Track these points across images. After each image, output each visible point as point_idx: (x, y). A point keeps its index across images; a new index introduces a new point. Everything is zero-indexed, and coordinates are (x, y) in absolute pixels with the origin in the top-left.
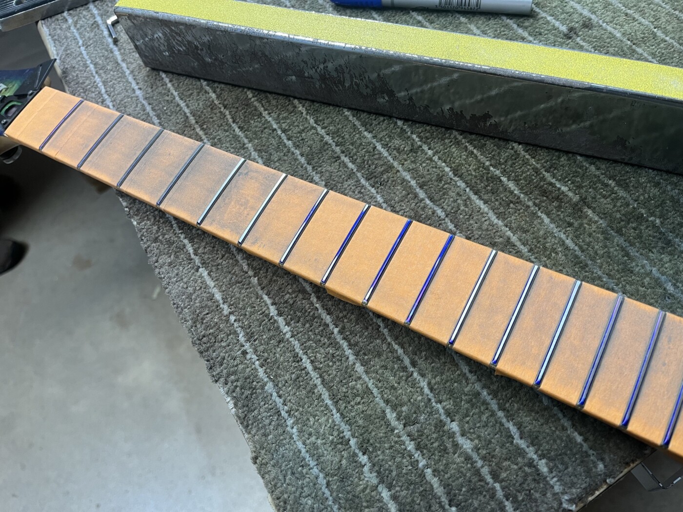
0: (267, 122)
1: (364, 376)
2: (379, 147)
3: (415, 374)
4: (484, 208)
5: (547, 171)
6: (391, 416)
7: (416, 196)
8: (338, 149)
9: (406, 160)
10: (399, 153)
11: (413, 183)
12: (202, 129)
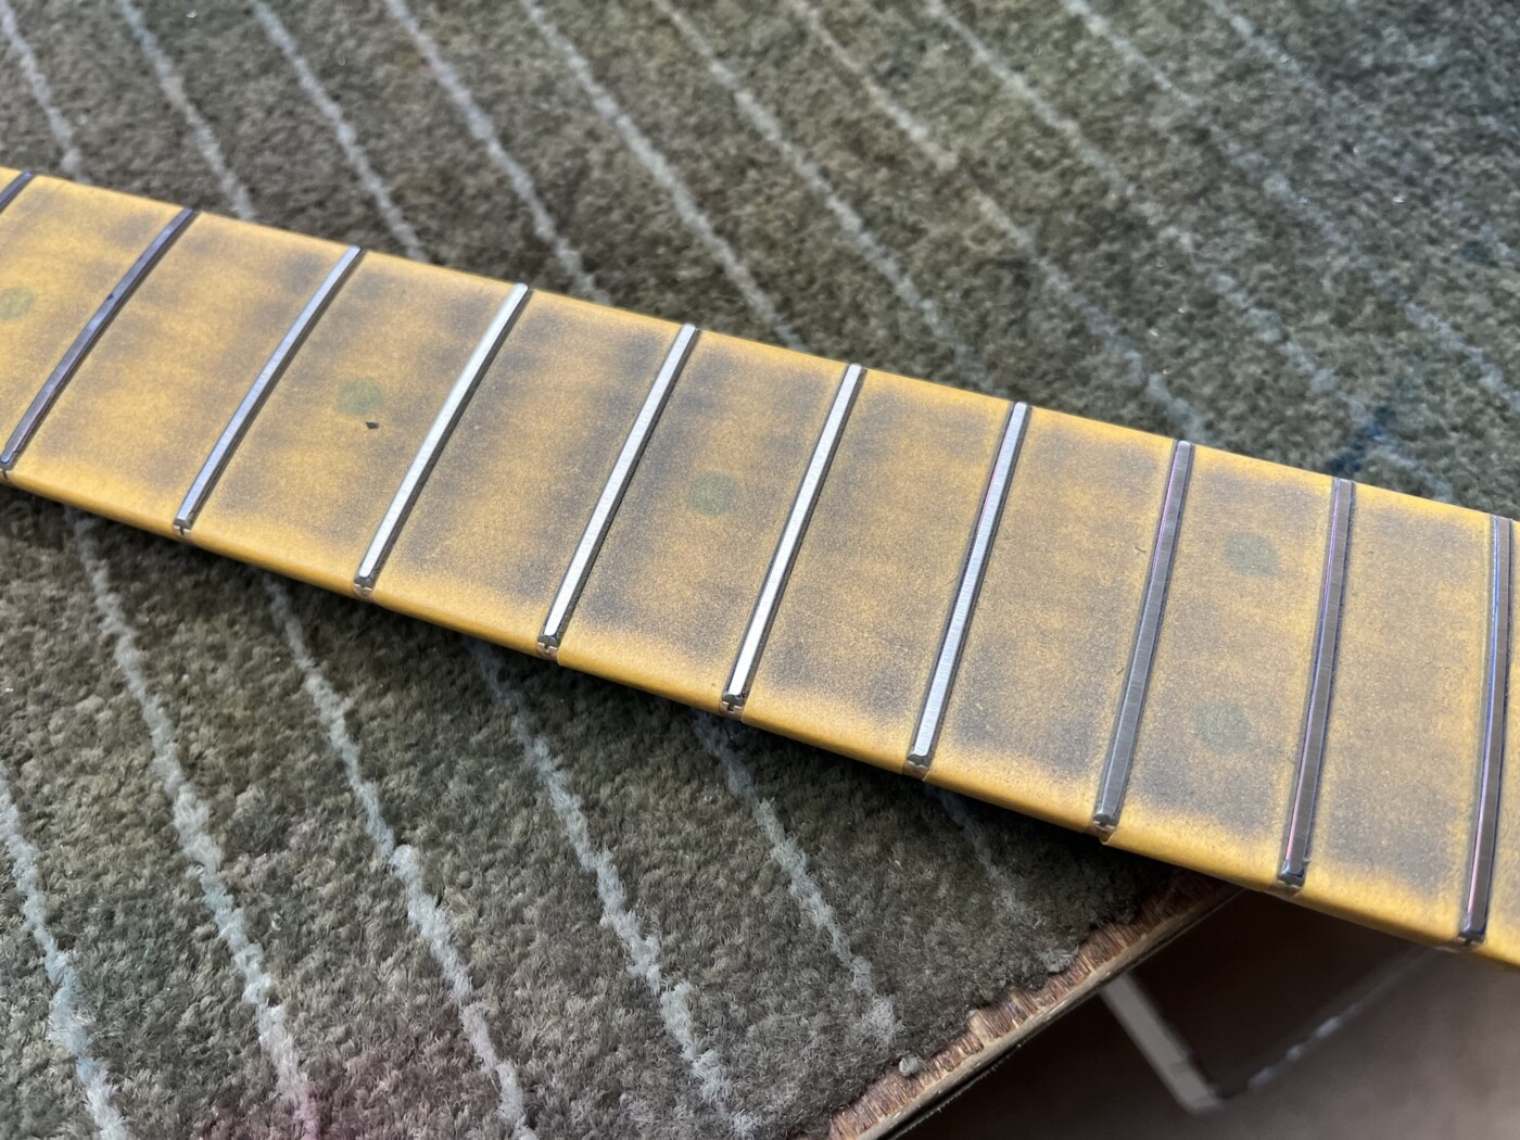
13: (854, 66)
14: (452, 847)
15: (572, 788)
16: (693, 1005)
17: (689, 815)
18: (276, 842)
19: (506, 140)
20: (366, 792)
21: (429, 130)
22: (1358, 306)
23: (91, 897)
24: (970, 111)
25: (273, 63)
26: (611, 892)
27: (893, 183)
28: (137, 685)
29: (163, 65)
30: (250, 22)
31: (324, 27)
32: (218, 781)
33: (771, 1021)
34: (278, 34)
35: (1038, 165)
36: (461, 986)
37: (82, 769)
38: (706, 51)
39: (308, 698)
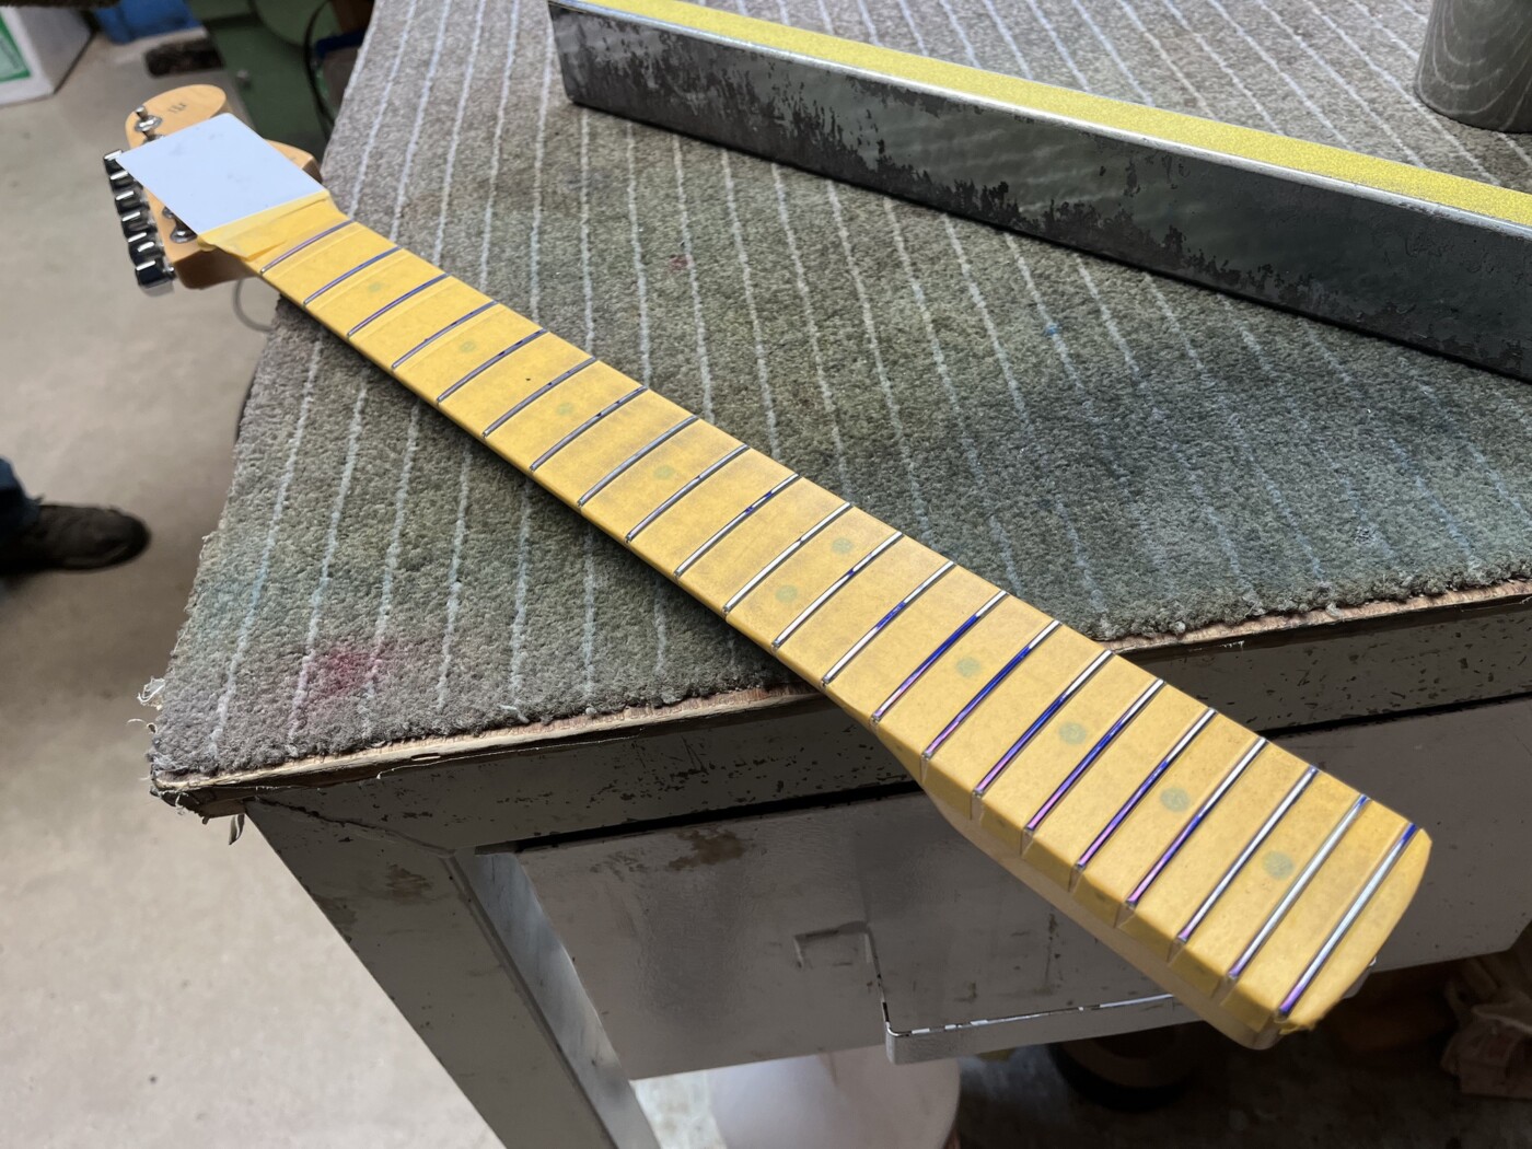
0: (533, 218)
1: (399, 505)
2: (641, 281)
3: (459, 522)
4: (707, 382)
5: (826, 370)
6: (394, 549)
7: (636, 345)
8: (586, 269)
9: (660, 306)
10: (660, 296)
11: (645, 332)
12: (450, 204)
13: (818, 359)
14: (475, 588)
17: (563, 605)
18: (417, 568)
19: (652, 353)
20: (456, 562)
21: (623, 342)
22: (967, 511)
23: (347, 564)
24: (857, 391)
25: (579, 301)
26: (519, 619)
27: (801, 411)
29: (535, 291)
30: (580, 282)
31: (607, 292)
32: (409, 543)
33: (546, 675)
34: (588, 291)
35: (870, 420)
37: (366, 525)
38: (758, 339)
39: (455, 527)
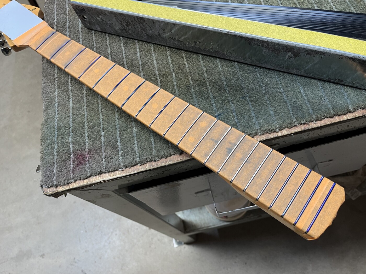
5: (186, 58)
6: (86, 124)
7: (136, 55)
14: (107, 133)
15: (119, 131)
16: (122, 153)
18: (93, 128)
20: (102, 126)
23: (76, 129)
26: (119, 141)
27: (181, 73)
28: (85, 110)
32: (89, 121)
35: (198, 74)
36: (103, 146)
39: (100, 116)
